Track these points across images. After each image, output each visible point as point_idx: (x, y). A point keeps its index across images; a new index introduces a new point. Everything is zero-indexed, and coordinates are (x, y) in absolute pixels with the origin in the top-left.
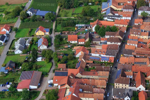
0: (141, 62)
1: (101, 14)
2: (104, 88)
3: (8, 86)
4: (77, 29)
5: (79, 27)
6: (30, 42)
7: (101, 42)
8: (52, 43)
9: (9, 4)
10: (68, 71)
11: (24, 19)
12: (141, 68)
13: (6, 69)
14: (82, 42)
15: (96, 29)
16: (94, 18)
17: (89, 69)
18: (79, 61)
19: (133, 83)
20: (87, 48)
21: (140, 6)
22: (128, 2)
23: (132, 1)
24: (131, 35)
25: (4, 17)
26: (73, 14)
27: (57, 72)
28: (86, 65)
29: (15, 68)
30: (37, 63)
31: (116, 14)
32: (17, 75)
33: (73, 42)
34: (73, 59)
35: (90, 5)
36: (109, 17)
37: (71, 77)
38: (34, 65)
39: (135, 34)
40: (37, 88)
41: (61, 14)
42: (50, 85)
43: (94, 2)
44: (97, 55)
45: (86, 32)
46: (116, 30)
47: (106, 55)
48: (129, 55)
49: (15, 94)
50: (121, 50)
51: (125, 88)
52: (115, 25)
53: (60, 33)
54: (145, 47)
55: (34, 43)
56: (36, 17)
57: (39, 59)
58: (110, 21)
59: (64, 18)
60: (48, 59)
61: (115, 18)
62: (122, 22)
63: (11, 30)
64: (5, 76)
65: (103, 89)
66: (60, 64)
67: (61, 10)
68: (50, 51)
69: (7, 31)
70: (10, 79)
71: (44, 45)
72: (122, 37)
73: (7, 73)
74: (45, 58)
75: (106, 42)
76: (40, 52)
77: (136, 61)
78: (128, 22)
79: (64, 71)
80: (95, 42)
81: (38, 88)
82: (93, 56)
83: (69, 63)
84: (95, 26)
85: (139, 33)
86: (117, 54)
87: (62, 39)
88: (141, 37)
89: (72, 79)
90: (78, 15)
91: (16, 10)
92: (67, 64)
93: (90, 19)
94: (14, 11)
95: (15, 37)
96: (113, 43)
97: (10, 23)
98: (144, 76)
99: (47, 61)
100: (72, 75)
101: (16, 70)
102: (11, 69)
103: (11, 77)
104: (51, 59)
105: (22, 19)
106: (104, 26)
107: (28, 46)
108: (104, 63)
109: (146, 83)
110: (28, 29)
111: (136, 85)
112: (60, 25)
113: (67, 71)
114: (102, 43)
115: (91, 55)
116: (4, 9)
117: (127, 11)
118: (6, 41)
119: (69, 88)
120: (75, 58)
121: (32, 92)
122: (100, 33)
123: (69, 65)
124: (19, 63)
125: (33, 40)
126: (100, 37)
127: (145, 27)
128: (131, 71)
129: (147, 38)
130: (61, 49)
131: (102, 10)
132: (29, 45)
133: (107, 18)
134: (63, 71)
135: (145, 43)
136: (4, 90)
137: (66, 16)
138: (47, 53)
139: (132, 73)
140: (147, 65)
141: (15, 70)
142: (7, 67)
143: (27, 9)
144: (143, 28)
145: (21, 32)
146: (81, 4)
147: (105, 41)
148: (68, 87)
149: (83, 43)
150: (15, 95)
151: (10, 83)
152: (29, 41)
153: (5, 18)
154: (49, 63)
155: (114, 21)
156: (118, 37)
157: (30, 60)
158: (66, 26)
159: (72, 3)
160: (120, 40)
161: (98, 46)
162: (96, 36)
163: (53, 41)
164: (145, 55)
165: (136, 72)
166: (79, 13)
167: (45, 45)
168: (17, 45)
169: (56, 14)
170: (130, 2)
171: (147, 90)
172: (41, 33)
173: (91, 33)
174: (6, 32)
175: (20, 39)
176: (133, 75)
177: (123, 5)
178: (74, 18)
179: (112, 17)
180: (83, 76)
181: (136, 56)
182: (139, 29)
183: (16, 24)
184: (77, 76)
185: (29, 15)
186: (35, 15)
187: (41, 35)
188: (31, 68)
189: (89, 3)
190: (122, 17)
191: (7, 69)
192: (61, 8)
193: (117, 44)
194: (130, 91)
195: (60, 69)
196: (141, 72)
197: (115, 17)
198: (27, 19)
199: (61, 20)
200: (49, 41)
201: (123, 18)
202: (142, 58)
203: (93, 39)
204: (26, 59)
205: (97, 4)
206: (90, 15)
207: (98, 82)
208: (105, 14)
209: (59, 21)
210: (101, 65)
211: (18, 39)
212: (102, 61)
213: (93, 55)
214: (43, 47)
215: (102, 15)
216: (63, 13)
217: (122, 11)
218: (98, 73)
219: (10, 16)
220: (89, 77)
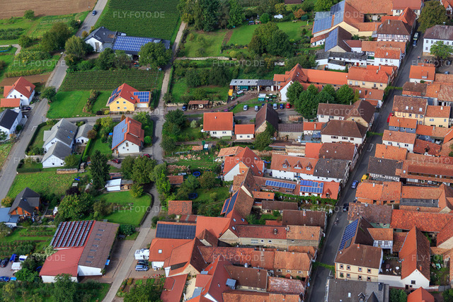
0: (422, 200)
1: (309, 47)
2: (303, 279)
3: (16, 266)
4: (233, 92)
5: (241, 87)
6: (90, 133)
7: (303, 135)
8: (156, 135)
9: (36, 14)
10: (197, 224)
11: (78, 60)
12: (419, 217)
13: (11, 215)
14: (247, 135)
15: (291, 93)
16: (287, 60)
17: (262, 218)
18: (232, 193)
19: (393, 263)
20: (261, 153)
21: (428, 24)
22: (395, 11)
23: (406, 10)
24: (396, 113)
25: (17, 53)
26: (224, 48)
27: (164, 225)
28: (254, 204)
29: (40, 210)
30: (105, 197)
31: (354, 49)
32: (44, 232)
33: (219, 134)
34: (214, 187)
35: (278, 20)
36: (332, 58)
37: (204, 241)
38: (95, 204)
39: (410, 112)
40: (101, 274)
41: (189, 47)
42: (141, 267)
43: (292, 12)
44: (290, 175)
45: (259, 102)
46: (353, 98)
47: (315, 174)
48: (386, 177)
49: (36, 290)
50: (362, 161)
51: (369, 278)
52: (349, 82)
53: (181, 104)
54: (437, 151)
55: (103, 136)
56: (112, 54)
57: (114, 185)
58: (335, 70)
59: (199, 59)
60: (141, 185)
61: (352, 61)
62: (372, 74)
63: (37, 94)
64: (9, 235)
65: (299, 282)
66: (175, 200)
67: (190, 35)
68: (146, 161)
69: (24, 98)
70: (22, 246)
71: (130, 143)
72: (368, 121)
73: (15, 225)
74: (130, 182)
75: (320, 134)
76: (119, 163)
77: (404, 197)
78: (388, 75)
79: (184, 222)
80: (287, 136)
81: (103, 275)
82: (276, 178)
83: (202, 198)
84: (289, 84)
85: (421, 109)
86: (350, 172)
87: (187, 124)
88: (428, 121)
89: (208, 247)
90: (241, 50)
91: (54, 34)
92: (197, 200)
93: (276, 64)
94: (46, 36)
95: (48, 117)
96: (340, 139)
97: (34, 74)
98: (429, 242)
99: (136, 191)
100: (209, 235)
101: (43, 217)
102: (26, 213)
103: (26, 238)
104: (147, 186)
105: (70, 62)
106: (316, 85)
107: (83, 145)
108: (309, 200)
109: (433, 265)
110: (86, 91)
111: (400, 268)
112: (185, 79)
113: (192, 224)
114: (306, 138)
115: (271, 174)
116: (22, 30)
117: (390, 40)
118: (20, 129)
119: (195, 276)
120: (221, 183)
121: (84, 286)
122: (303, 106)
123: (202, 206)
124: (54, 195)
125: (98, 127)
126: (301, 120)
127: (441, 91)
128: (388, 225)
129: (446, 124)
130: (182, 156)
131: (315, 36)
132: (86, 140)
133: (327, 60)
134: (181, 224)
135: (439, 140)
136: (3, 277)
137: (202, 53)
138: (138, 166)
139: (390, 232)
140: (438, 209)
141: (40, 218)
142: (16, 209)
143: (88, 32)
144: (435, 94)
145: (65, 102)
146: (250, 17)
147: (316, 133)
148: (193, 274)
149: (250, 138)
150: (33, 294)
151: (21, 257)
152: (86, 127)
153: (20, 57)
154: (143, 197)
155: (346, 71)
156: (356, 119)
157: (87, 187)
158: (200, 85)
159: (224, 15)
160: (360, 129)
161: (293, 147)
162: (290, 116)
163: (159, 131)
164: (434, 176)
165: (404, 231)
166: (244, 44)
167: (135, 141)
168: (51, 140)
169: (173, 47)
170: (401, 11)
171: (436, 288)
172: (125, 105)
173: (275, 105)
174: (21, 102)
175: (59, 124)
176: (395, 239)
177: (378, 20)
178: (228, 59)
179: (343, 59)
180: (242, 238)
181: (408, 180)
182: (422, 95)
183: (51, 76)
184: (222, 238)
185: (92, 48)
186: (109, 49)
187: (126, 110)
188: (86, 213)
189: (275, 14)
190: (372, 58)
191: (14, 213)
192: (191, 28)
193: (352, 141)
194: (380, 290)
195: (175, 216)
196: (418, 230)
197: (350, 58)
198: (87, 61)
199: (186, 66)
200: (146, 130)
201: (377, 62)
202: (425, 186)
203: (279, 125)
204: (75, 185)
205: (300, 19)
206: (276, 52)
207: (286, 259)
208: (323, 47)
209: (182, 69)
210: (299, 206)
211: (55, 122)
212: (301, 194)
213: (276, 173)
214: (128, 148)
215: (312, 52)
216: (194, 43)
217: (373, 39)
218: (286, 232)
219: (35, 52)
220: (259, 242)
